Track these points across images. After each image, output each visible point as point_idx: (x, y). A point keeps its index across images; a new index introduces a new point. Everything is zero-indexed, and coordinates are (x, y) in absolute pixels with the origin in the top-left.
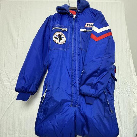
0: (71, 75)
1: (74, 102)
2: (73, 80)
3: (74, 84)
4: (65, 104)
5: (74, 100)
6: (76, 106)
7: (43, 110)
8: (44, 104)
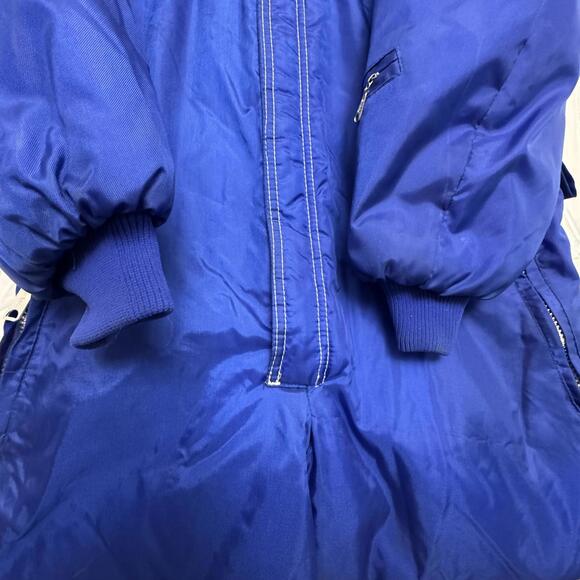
0: (261, 140)
1: (295, 347)
2: (272, 172)
3: (289, 204)
4: (220, 367)
5: (292, 333)
6: (310, 382)
7: (21, 435)
8: (29, 379)
